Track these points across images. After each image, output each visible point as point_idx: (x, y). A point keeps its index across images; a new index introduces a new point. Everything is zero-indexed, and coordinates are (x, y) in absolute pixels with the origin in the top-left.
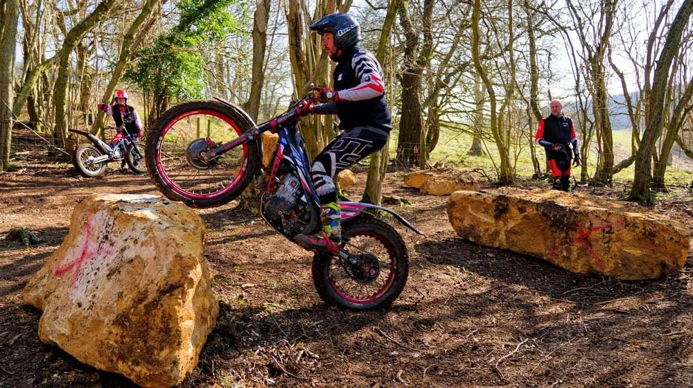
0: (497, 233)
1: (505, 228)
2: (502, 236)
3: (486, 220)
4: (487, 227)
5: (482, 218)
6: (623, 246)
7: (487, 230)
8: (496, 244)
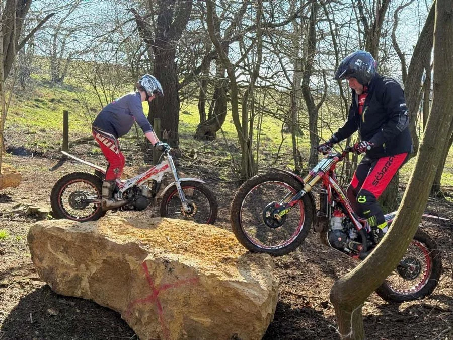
0: (78, 279)
1: (88, 273)
2: (85, 283)
3: (65, 262)
4: (65, 271)
5: (61, 258)
6: (189, 312)
7: (64, 275)
8: (78, 293)
